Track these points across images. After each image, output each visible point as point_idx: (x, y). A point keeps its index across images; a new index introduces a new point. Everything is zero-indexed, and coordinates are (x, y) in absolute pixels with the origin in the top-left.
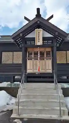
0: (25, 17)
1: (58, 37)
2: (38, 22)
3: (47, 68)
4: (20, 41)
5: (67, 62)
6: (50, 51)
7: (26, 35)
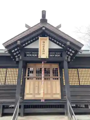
0: (26, 24)
1: (68, 49)
2: (44, 28)
3: (54, 92)
4: (17, 52)
5: (79, 83)
6: (57, 69)
7: (26, 45)
